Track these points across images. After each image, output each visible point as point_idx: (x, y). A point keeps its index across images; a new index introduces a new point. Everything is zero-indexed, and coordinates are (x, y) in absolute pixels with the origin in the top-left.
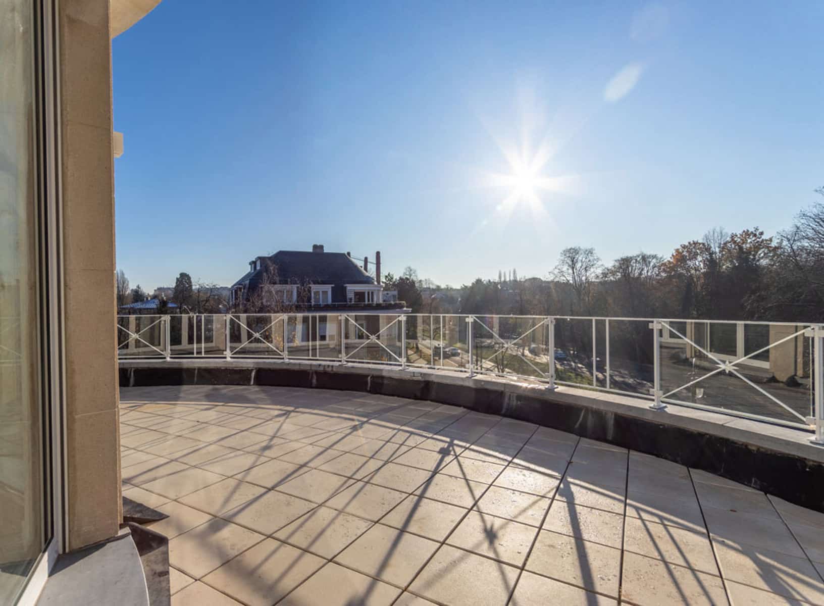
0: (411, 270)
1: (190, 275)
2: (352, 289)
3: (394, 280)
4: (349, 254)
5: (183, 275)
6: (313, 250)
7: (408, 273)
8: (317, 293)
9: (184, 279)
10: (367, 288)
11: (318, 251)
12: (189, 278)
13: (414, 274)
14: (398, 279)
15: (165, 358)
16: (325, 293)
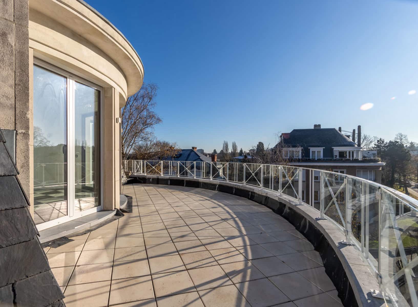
0: (402, 136)
1: (263, 143)
2: (337, 150)
3: (385, 143)
4: (340, 129)
5: (260, 143)
6: (314, 128)
7: (399, 138)
8: (314, 152)
9: (261, 145)
10: (348, 149)
11: (317, 128)
12: (263, 144)
13: (404, 139)
14: (388, 142)
15: (194, 177)
16: (319, 152)
